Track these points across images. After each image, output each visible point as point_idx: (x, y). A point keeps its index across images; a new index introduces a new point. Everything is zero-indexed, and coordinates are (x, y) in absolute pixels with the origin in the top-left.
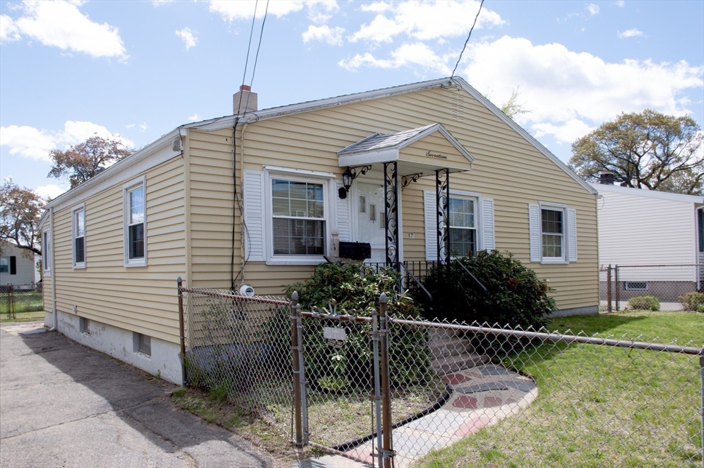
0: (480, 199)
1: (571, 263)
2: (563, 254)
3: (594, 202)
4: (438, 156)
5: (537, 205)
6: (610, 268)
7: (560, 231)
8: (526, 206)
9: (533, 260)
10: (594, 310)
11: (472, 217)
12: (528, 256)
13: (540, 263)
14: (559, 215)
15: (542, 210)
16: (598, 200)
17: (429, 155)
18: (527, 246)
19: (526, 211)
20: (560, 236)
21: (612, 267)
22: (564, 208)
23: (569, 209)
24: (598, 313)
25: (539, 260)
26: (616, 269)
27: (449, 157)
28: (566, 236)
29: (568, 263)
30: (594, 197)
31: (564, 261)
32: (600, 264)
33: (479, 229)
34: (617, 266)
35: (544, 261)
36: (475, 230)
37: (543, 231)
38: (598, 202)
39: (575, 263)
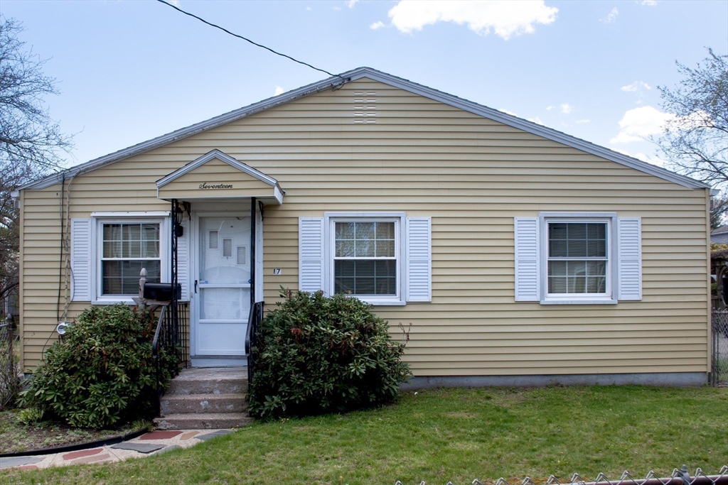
0: (403, 219)
1: (622, 302)
2: (608, 287)
3: (701, 201)
7: (604, 253)
8: (508, 222)
9: (520, 298)
10: (694, 378)
11: (393, 244)
12: (508, 293)
13: (539, 303)
15: (552, 224)
18: (509, 279)
19: (508, 229)
20: (601, 261)
22: (610, 218)
23: (622, 219)
25: (536, 299)
27: (235, 185)
28: (614, 260)
29: (615, 302)
30: (699, 194)
31: (610, 299)
33: (401, 258)
35: (548, 300)
37: (552, 256)
39: (635, 301)
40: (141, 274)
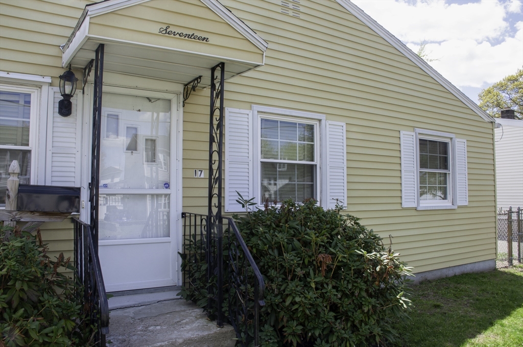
0: (323, 122)
1: (459, 207)
2: (449, 196)
3: (490, 132)
4: (189, 36)
5: (413, 134)
6: (510, 212)
7: (446, 166)
8: (396, 134)
9: (405, 205)
10: (490, 264)
11: (312, 147)
12: (398, 200)
13: (416, 209)
14: (444, 147)
15: (420, 140)
16: (495, 129)
17: (167, 31)
18: (398, 187)
19: (396, 141)
20: (446, 174)
21: (513, 210)
22: (451, 139)
23: (458, 140)
24: (495, 269)
25: (415, 205)
26: (518, 212)
27: (213, 39)
28: (454, 173)
29: (456, 207)
30: (490, 126)
31: (451, 204)
32: (498, 206)
33: (321, 163)
34: (519, 209)
35: (421, 205)
36: (316, 165)
37: (421, 167)
38: (495, 132)
39: (465, 207)
40: (10, 171)
